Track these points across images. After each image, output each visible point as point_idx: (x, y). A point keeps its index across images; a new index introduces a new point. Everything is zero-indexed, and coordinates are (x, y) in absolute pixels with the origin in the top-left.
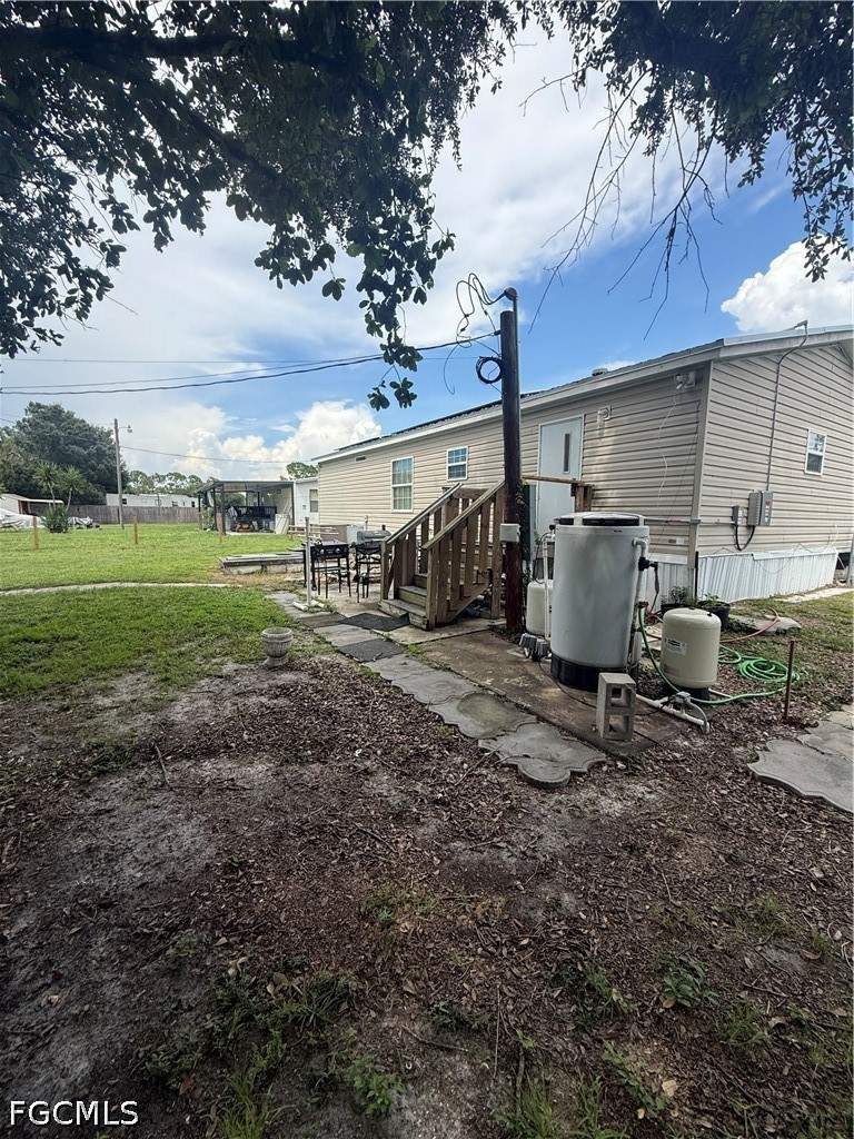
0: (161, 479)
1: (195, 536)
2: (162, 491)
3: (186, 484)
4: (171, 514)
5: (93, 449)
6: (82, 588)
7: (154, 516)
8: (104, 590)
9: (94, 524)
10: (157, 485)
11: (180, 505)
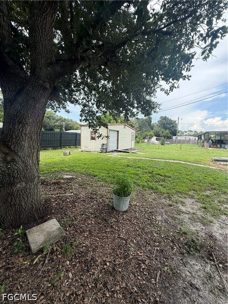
0: (186, 132)
1: (197, 148)
2: (186, 135)
3: (193, 133)
4: (189, 142)
5: (172, 125)
6: (170, 161)
7: (184, 142)
8: (176, 163)
9: (170, 144)
10: (185, 134)
11: (191, 139)
